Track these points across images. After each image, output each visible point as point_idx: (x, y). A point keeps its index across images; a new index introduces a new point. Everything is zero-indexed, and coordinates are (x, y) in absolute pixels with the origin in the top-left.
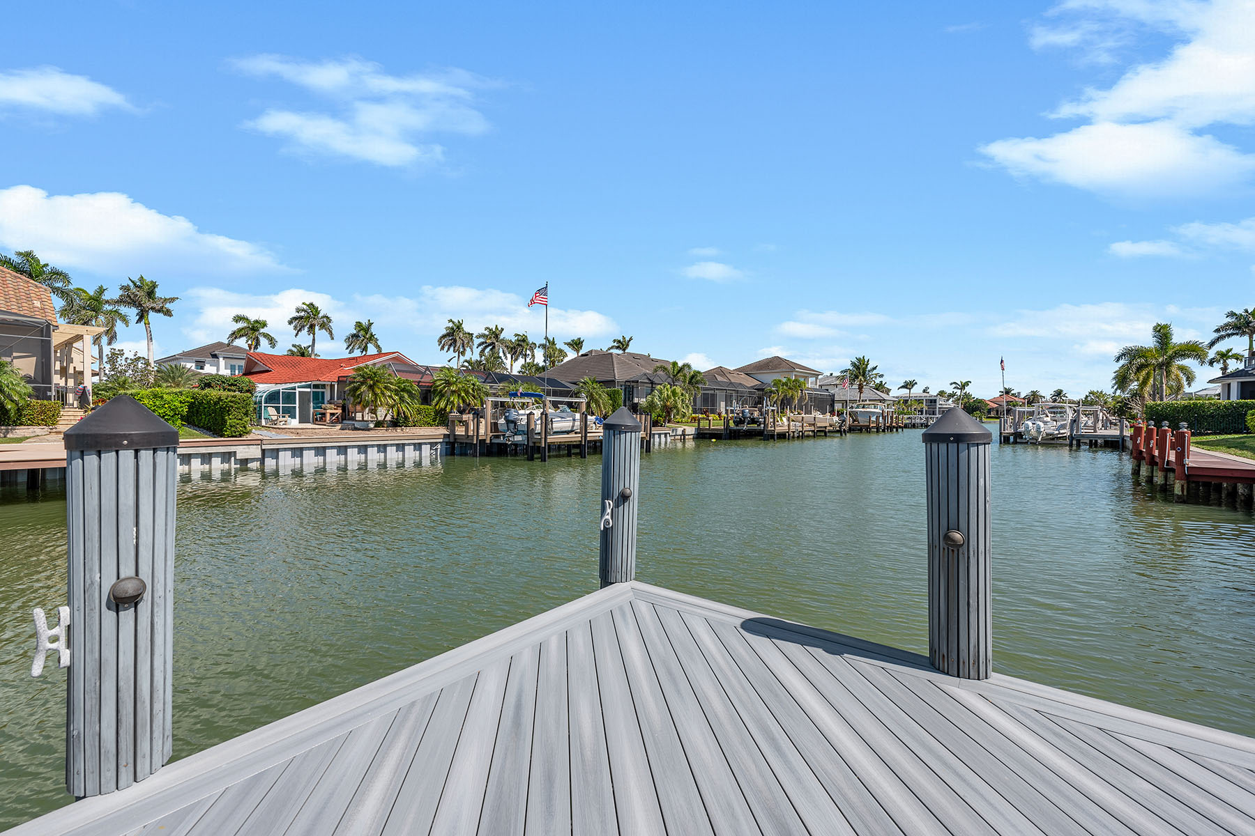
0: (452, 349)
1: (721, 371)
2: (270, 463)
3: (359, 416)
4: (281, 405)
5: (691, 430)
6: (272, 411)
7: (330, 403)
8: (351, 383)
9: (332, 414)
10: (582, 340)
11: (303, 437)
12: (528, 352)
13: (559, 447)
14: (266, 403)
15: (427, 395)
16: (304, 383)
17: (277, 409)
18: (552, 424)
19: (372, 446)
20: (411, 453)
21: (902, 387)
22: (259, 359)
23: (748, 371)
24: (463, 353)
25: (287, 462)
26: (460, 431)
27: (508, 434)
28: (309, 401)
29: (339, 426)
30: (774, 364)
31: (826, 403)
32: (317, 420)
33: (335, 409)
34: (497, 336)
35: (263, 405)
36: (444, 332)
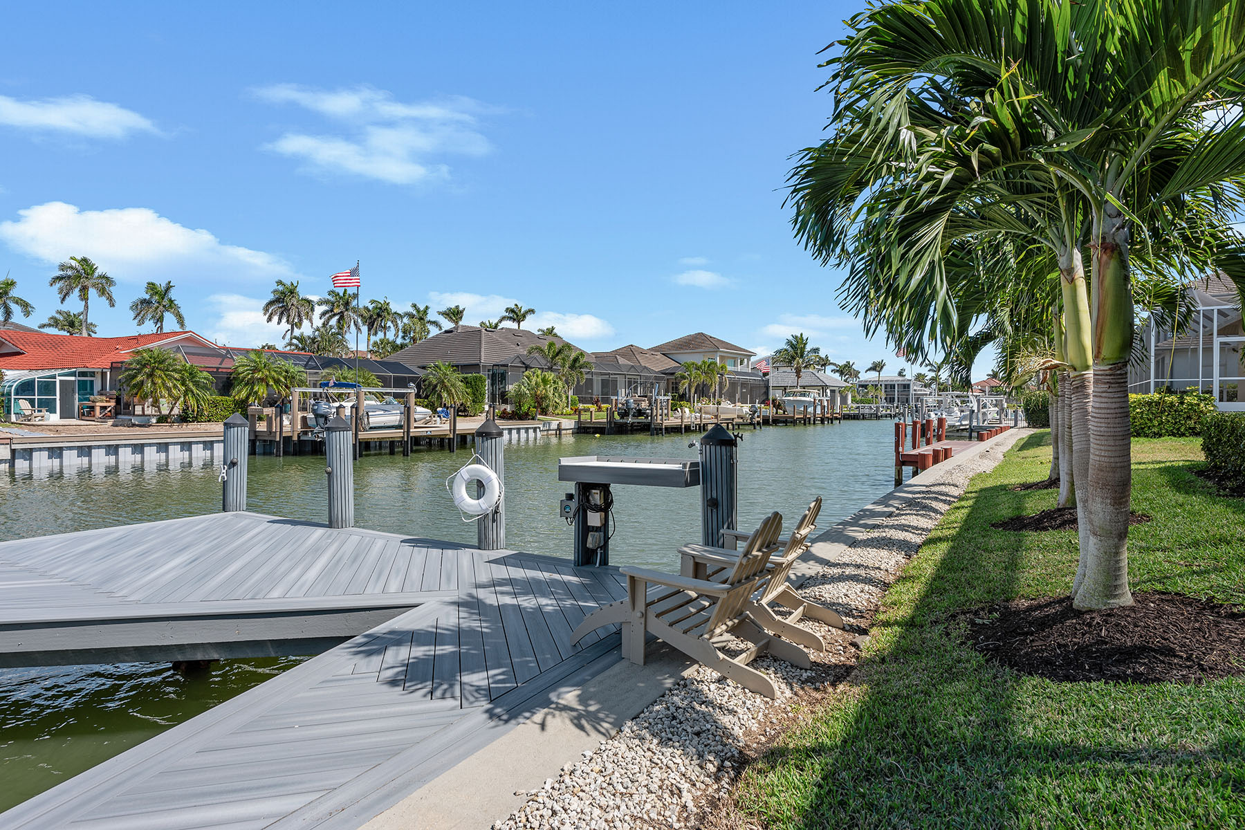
0: (284, 320)
1: (630, 351)
2: (21, 465)
3: (138, 410)
4: (36, 397)
5: (569, 423)
6: (24, 405)
7: (102, 394)
8: (127, 369)
9: (104, 408)
10: (461, 309)
11: (63, 435)
12: (389, 324)
13: (380, 443)
14: (17, 394)
15: (226, 384)
16: (66, 371)
17: (32, 402)
18: (368, 419)
19: (150, 445)
20: (199, 453)
21: (870, 369)
22: (7, 338)
23: (666, 351)
24: (299, 325)
25: (42, 463)
26: (262, 427)
27: (317, 429)
28: (73, 391)
29: (110, 422)
30: (697, 342)
31: (759, 390)
32: (83, 415)
33: (107, 401)
34: (347, 304)
35: (13, 397)
36: (271, 297)
